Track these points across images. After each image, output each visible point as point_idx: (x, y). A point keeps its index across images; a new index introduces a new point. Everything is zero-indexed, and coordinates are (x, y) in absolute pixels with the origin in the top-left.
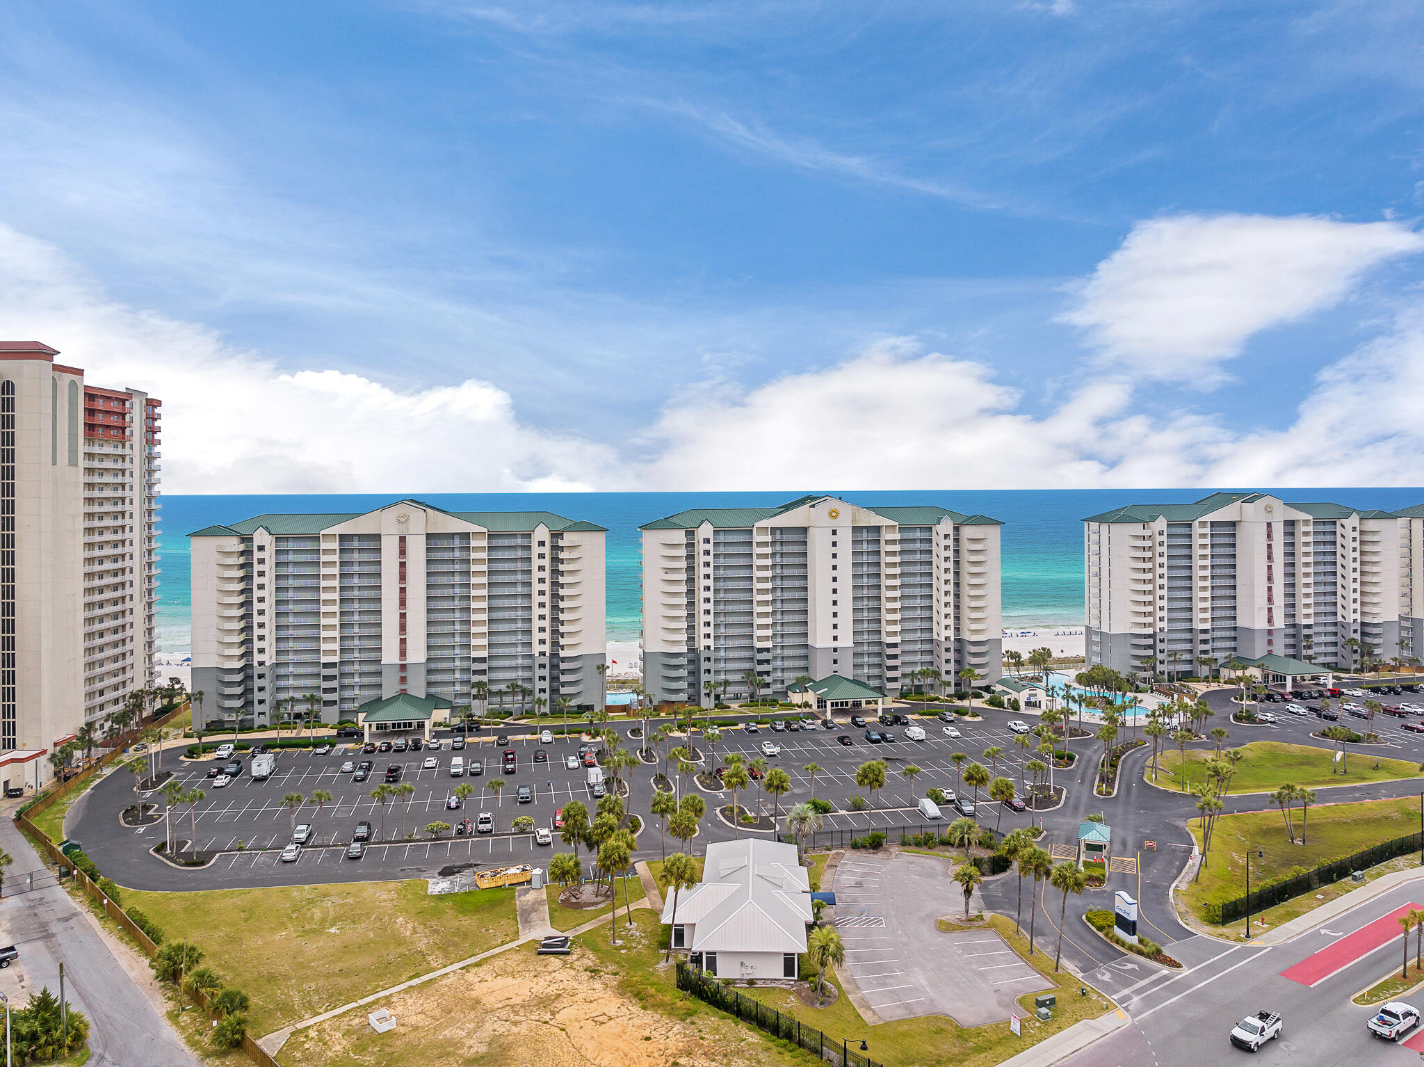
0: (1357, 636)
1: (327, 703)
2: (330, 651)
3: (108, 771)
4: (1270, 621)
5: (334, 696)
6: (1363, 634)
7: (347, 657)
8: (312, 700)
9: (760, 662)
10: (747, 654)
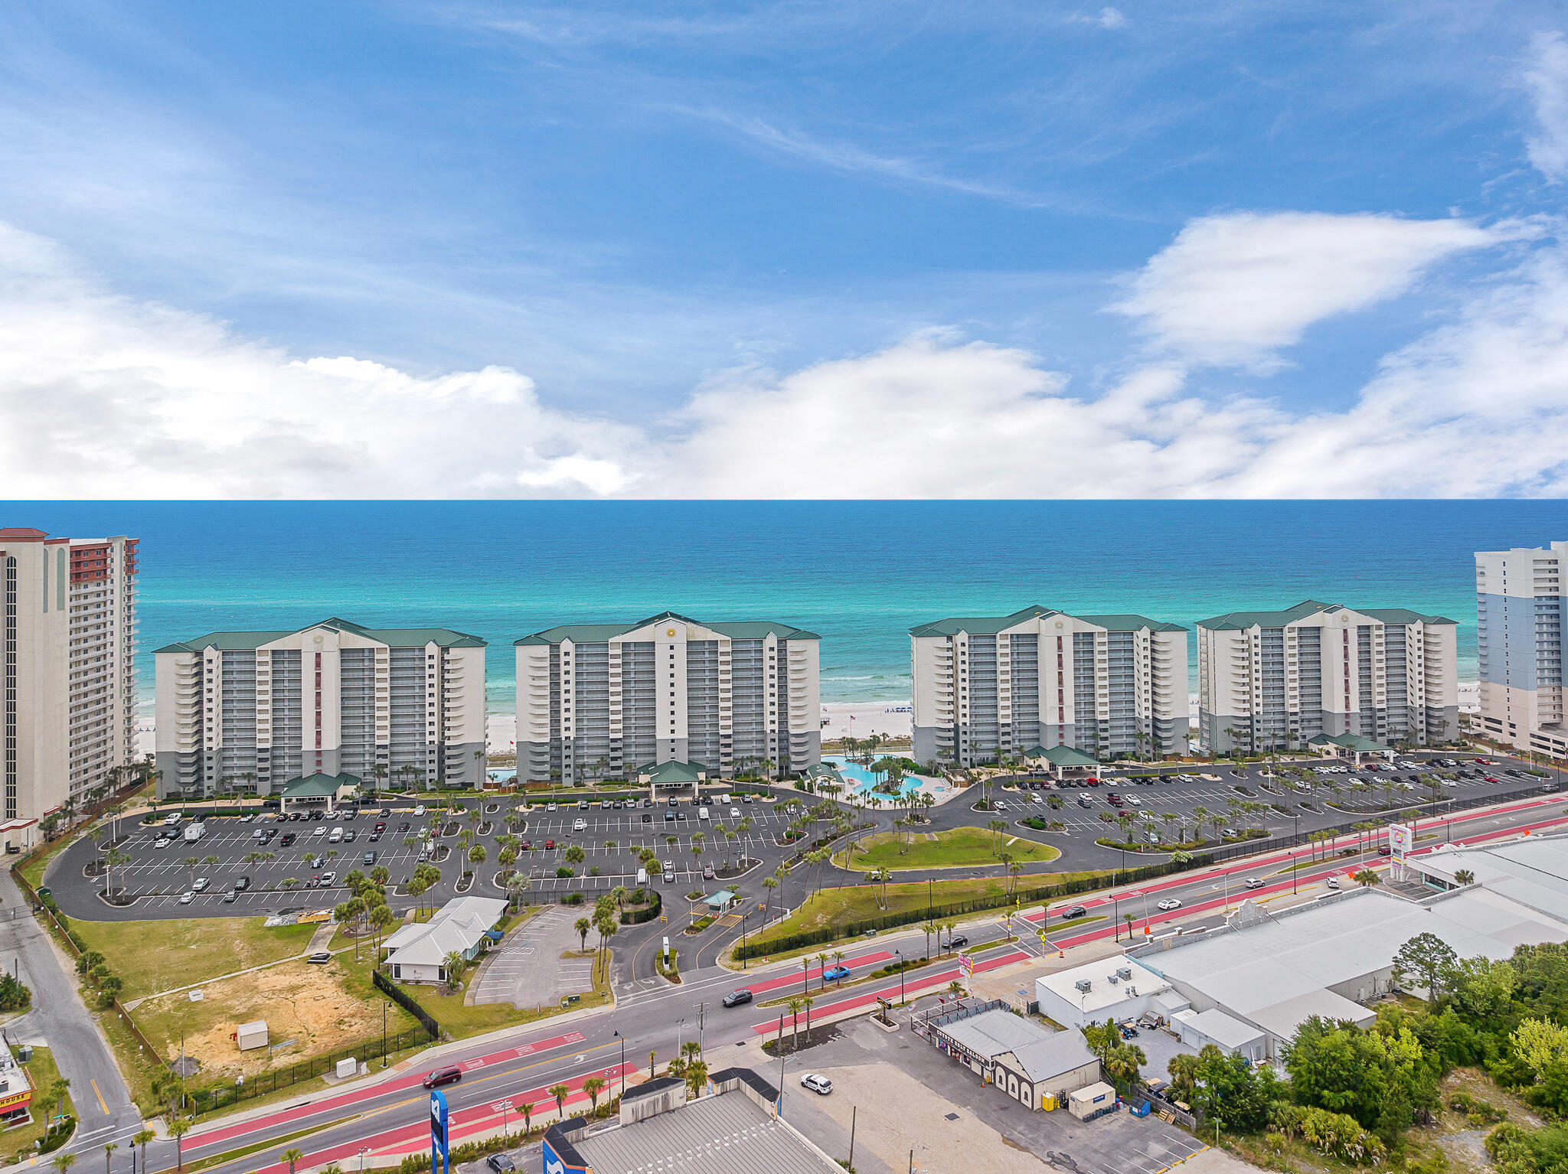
0: (1150, 730)
1: (261, 779)
2: (264, 739)
3: (83, 834)
4: (1061, 718)
5: (268, 774)
6: (1155, 727)
7: (279, 743)
8: (249, 776)
9: (613, 750)
10: (605, 742)
